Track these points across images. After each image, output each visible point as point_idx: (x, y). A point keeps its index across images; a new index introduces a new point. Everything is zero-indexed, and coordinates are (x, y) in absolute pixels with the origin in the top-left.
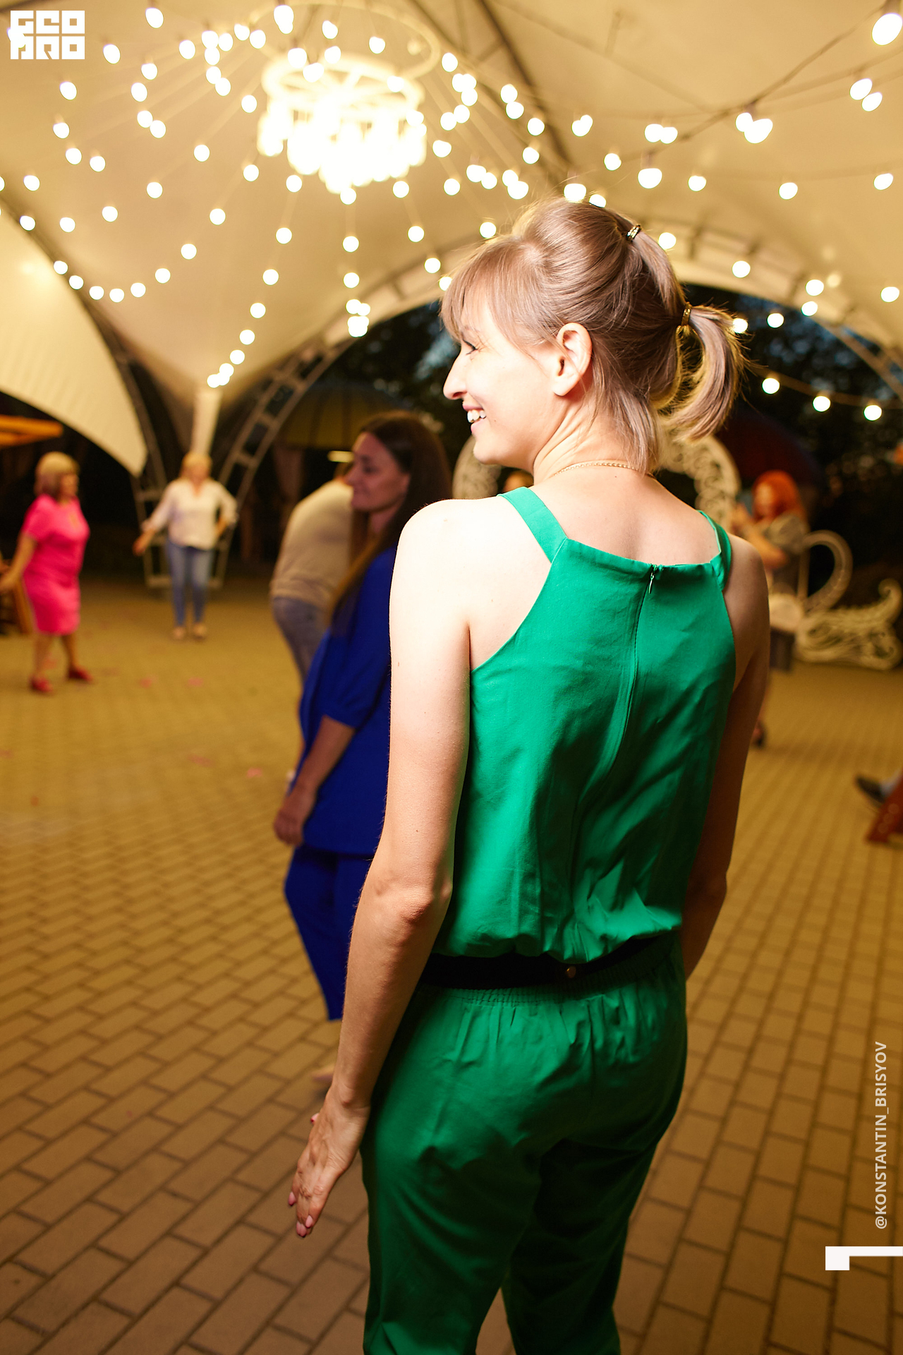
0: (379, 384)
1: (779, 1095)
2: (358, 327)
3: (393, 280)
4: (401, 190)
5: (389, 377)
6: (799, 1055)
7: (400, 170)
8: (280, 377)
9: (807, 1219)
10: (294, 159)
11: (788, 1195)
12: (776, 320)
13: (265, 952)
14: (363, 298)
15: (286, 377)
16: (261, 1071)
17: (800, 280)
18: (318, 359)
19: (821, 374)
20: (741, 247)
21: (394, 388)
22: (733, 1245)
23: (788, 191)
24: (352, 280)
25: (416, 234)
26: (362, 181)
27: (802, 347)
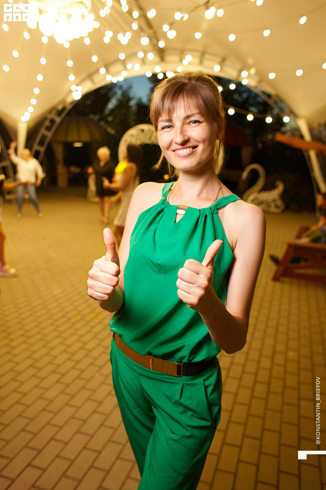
0: (91, 116)
1: (239, 386)
2: (77, 96)
3: (90, 77)
4: (87, 42)
5: (95, 113)
6: (247, 370)
7: (85, 34)
8: (50, 117)
9: (249, 437)
10: (42, 30)
11: (242, 427)
12: (232, 87)
13: (45, 346)
14: (78, 85)
15: (53, 116)
16: (41, 397)
17: (240, 71)
18: (64, 109)
19: (252, 105)
20: (218, 59)
21: (96, 118)
22: (221, 451)
23: (232, 37)
24: (72, 77)
25: (95, 59)
26: (71, 38)
27: (245, 95)
